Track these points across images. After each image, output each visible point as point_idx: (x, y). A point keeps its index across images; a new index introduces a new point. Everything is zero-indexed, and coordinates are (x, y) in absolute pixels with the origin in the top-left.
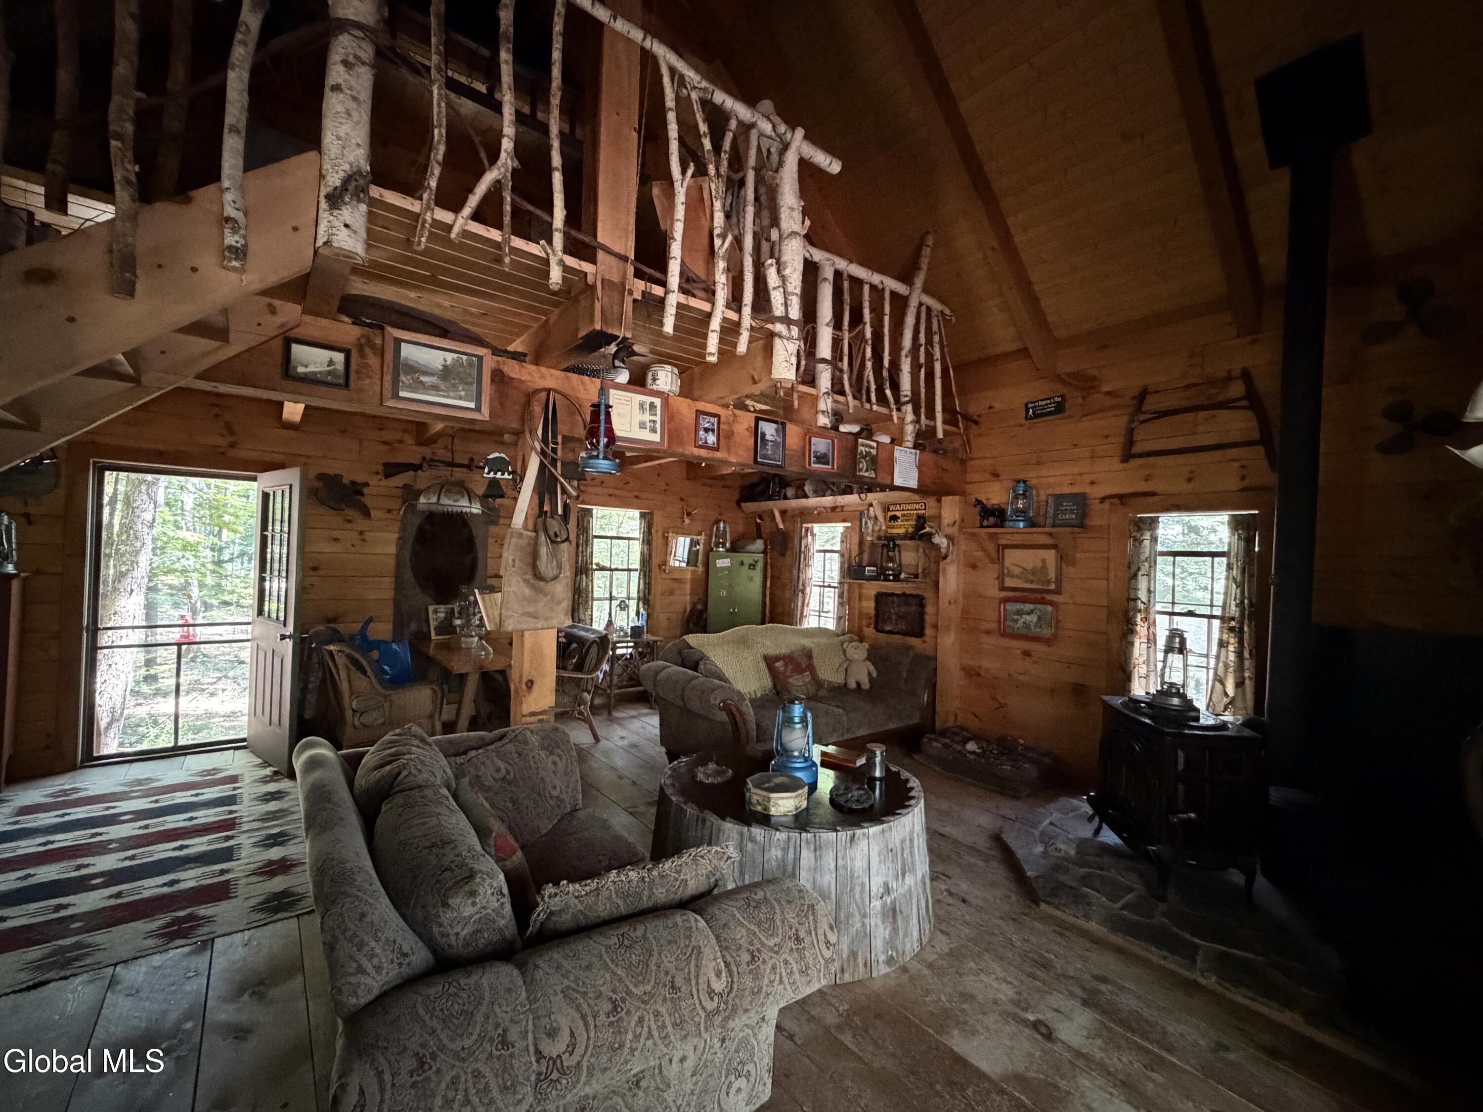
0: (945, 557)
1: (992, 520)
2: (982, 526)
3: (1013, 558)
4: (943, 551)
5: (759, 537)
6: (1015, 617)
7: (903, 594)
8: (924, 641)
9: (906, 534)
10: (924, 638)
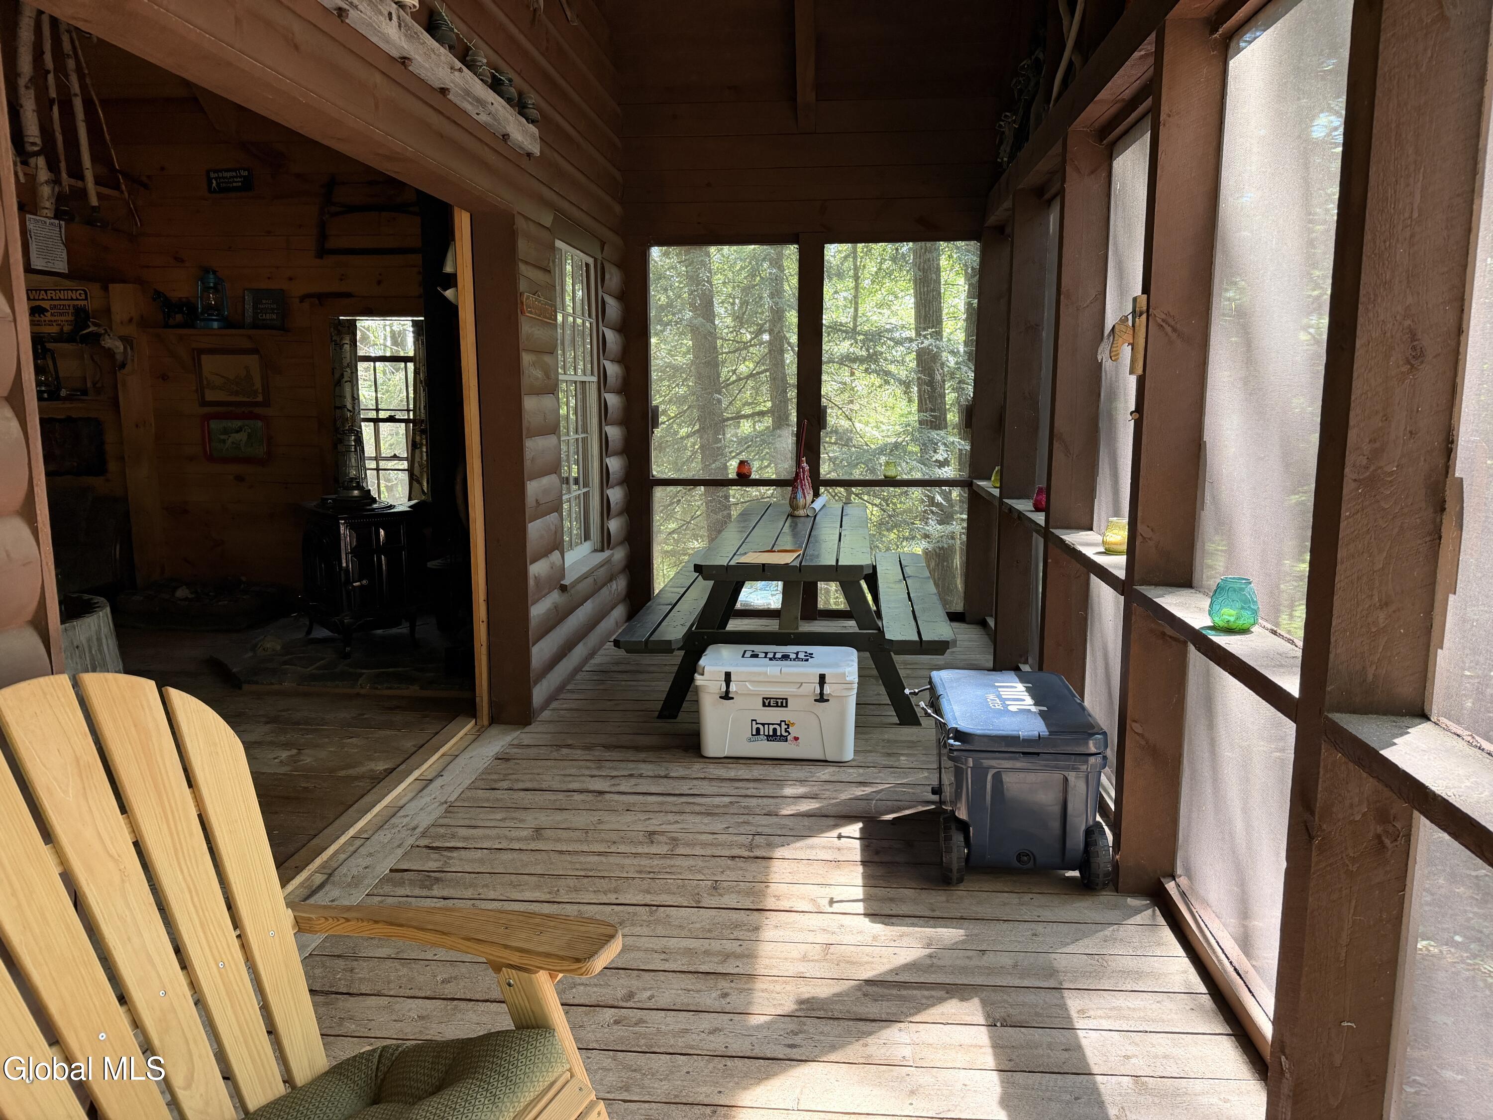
0: (123, 365)
1: (179, 317)
2: (167, 326)
3: (210, 364)
4: (119, 358)
6: (222, 437)
7: (68, 419)
8: (108, 480)
9: (59, 334)
10: (107, 475)
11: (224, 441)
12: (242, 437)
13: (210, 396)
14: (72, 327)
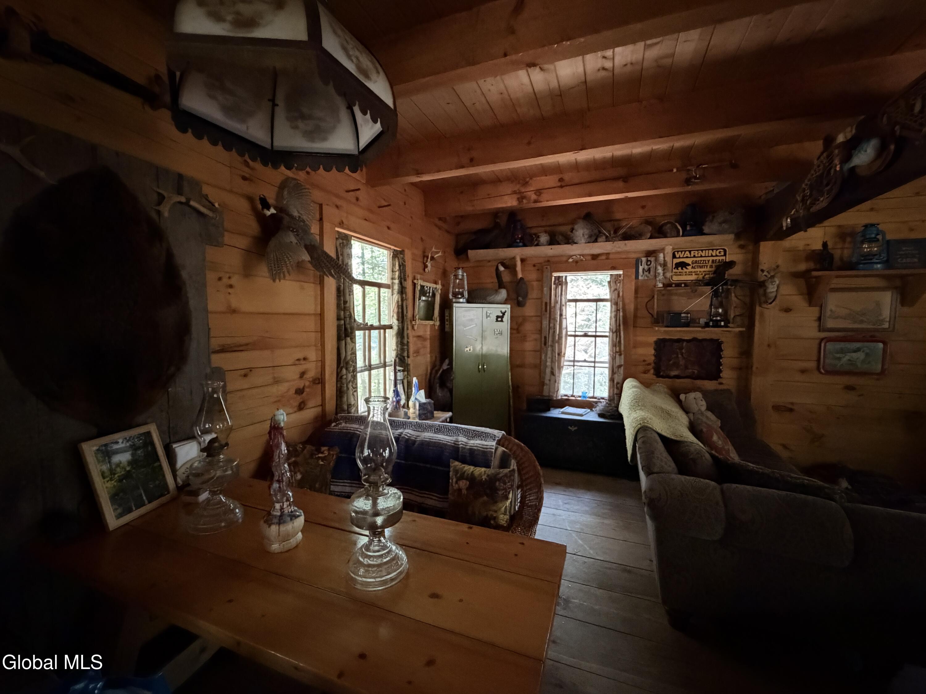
0: (772, 302)
4: (772, 295)
5: (501, 285)
6: (838, 355)
7: (695, 340)
8: (721, 384)
9: (700, 280)
10: (720, 380)
11: (839, 359)
12: (861, 356)
13: (830, 324)
14: (712, 276)
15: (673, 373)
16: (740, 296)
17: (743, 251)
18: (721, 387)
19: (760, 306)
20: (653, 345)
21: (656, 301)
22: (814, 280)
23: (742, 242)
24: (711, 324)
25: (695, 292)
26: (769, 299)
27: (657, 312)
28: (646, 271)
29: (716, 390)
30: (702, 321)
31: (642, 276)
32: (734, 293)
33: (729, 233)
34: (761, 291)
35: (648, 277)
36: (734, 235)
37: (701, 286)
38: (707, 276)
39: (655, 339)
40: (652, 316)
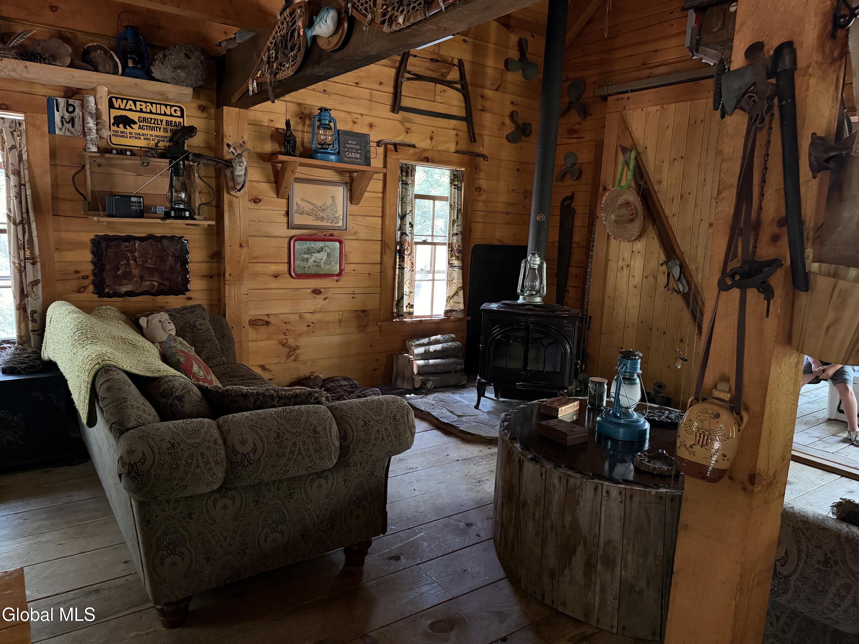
3: (299, 191)
6: (306, 256)
7: (151, 237)
8: (190, 299)
9: (152, 149)
10: (188, 294)
11: (307, 260)
12: (323, 256)
13: (298, 220)
14: (167, 144)
15: (124, 289)
16: (204, 177)
17: (204, 115)
18: (190, 303)
19: (229, 193)
20: (89, 245)
21: (88, 172)
22: (280, 165)
23: (202, 103)
24: (173, 214)
25: (148, 165)
26: (239, 184)
27: (92, 191)
28: (68, 123)
29: (184, 308)
30: (161, 210)
31: (61, 129)
32: (198, 173)
33: (187, 86)
34: (228, 173)
35: (71, 133)
36: (192, 89)
37: (154, 157)
38: (161, 144)
39: (92, 236)
40: (85, 199)
